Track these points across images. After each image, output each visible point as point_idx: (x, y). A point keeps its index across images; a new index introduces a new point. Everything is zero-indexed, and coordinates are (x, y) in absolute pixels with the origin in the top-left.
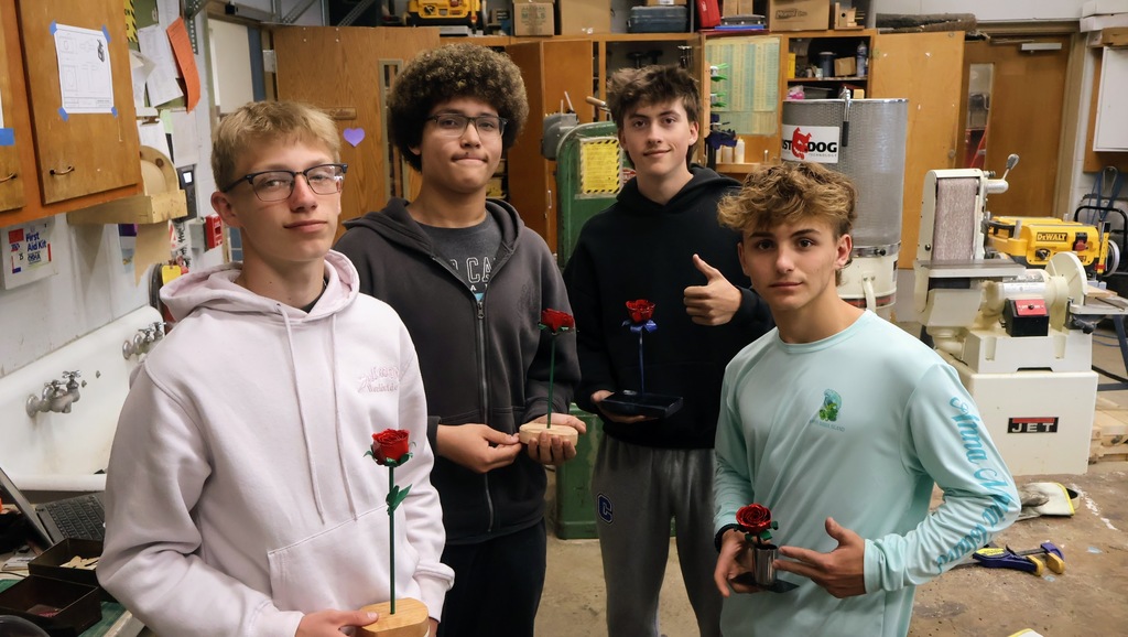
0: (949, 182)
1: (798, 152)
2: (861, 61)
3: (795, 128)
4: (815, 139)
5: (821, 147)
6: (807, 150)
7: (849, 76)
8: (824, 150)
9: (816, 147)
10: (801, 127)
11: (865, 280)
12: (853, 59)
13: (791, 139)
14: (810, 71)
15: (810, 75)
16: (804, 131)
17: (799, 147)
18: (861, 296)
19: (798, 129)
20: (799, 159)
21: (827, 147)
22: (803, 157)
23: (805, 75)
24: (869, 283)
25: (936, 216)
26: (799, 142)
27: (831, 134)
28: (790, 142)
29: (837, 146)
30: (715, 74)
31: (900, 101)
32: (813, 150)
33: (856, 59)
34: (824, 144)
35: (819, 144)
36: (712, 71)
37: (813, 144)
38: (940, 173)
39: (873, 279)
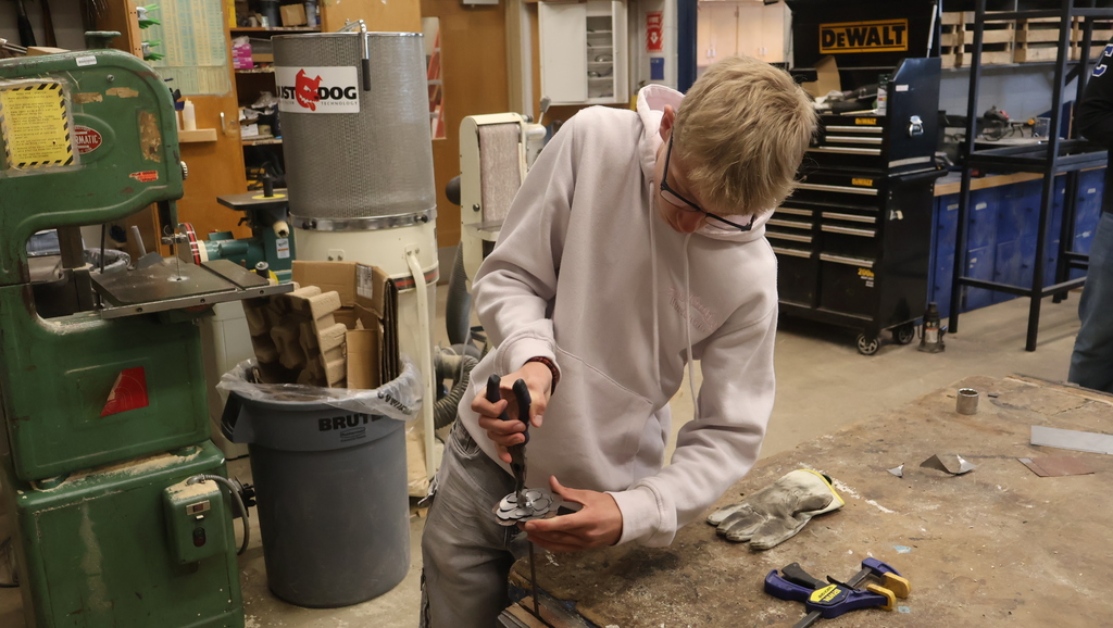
0: (490, 129)
1: (306, 101)
2: (311, 9)
3: (298, 70)
4: (327, 83)
5: (336, 93)
6: (318, 97)
7: (299, 26)
8: (340, 97)
9: (330, 93)
10: (306, 69)
11: (409, 254)
12: (301, 6)
13: (294, 85)
14: (253, 20)
15: (254, 25)
16: (311, 73)
17: (306, 95)
18: (407, 274)
19: (302, 72)
20: (309, 110)
21: (344, 93)
22: (313, 108)
23: (249, 24)
24: (413, 257)
25: (481, 169)
26: (306, 88)
27: (347, 76)
28: (292, 89)
29: (356, 91)
30: (144, 18)
31: (417, 35)
32: (326, 97)
33: (305, 6)
34: (339, 89)
35: (333, 89)
36: (139, 12)
37: (326, 89)
38: (480, 119)
39: (417, 252)
